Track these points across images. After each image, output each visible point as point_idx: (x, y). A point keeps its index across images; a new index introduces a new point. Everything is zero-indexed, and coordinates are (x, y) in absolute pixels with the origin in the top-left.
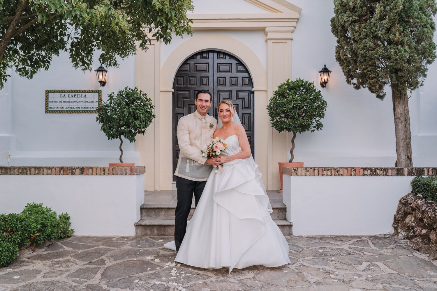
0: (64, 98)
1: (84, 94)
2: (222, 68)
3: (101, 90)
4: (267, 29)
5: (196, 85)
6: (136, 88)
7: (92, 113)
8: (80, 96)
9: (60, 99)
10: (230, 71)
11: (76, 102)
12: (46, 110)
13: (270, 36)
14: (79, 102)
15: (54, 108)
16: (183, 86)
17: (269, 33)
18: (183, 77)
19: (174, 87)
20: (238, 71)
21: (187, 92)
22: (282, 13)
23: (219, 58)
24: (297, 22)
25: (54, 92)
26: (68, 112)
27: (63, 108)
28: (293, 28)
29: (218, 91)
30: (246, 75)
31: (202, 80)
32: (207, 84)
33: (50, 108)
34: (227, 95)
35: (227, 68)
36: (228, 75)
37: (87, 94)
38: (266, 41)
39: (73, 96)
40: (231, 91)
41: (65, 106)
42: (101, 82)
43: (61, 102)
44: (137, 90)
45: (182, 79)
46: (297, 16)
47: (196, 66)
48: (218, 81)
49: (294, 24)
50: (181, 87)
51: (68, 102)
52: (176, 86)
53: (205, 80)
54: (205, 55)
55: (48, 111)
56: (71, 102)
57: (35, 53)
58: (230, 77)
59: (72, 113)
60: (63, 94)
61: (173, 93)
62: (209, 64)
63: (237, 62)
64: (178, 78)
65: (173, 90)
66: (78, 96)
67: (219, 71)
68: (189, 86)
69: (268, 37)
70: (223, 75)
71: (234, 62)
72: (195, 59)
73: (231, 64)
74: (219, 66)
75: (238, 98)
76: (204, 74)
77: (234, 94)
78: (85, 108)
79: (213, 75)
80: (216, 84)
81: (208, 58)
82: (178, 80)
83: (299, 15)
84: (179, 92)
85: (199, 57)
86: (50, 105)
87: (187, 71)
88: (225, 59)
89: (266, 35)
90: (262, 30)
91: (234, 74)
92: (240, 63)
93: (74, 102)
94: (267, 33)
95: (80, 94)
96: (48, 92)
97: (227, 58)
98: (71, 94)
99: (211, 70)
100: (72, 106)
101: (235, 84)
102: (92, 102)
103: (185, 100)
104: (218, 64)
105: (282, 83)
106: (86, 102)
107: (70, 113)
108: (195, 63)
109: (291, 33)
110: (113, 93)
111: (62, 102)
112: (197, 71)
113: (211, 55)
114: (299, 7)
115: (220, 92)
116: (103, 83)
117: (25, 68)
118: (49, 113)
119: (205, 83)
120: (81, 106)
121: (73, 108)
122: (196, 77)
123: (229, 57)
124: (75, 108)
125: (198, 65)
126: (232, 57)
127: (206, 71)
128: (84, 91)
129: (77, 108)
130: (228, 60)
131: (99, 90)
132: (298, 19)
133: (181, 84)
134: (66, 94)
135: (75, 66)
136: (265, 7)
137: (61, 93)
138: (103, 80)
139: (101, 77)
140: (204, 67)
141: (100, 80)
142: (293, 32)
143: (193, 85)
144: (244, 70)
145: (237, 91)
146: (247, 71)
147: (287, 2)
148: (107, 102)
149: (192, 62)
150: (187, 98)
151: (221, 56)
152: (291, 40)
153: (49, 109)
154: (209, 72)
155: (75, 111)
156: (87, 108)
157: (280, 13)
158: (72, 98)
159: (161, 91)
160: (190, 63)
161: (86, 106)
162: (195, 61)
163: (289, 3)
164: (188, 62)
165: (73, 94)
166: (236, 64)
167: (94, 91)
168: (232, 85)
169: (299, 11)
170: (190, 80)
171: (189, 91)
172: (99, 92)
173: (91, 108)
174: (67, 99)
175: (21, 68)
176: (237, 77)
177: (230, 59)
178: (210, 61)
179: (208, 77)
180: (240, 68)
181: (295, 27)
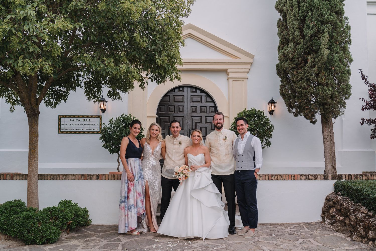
0: (73, 122)
1: (88, 119)
2: (194, 99)
3: (102, 116)
4: (229, 71)
5: (174, 112)
6: (130, 115)
7: (95, 133)
8: (86, 120)
9: (70, 123)
10: (200, 101)
11: (82, 125)
12: (59, 131)
13: (231, 75)
14: (85, 125)
15: (65, 129)
16: (164, 113)
17: (230, 73)
18: (165, 106)
19: (157, 114)
20: (206, 102)
21: (167, 118)
22: (240, 58)
23: (192, 91)
24: (251, 65)
25: (65, 117)
26: (76, 133)
27: (72, 129)
28: (248, 70)
29: (191, 117)
30: (213, 105)
31: (179, 108)
32: (183, 111)
33: (62, 129)
34: (198, 120)
35: (198, 99)
36: (199, 105)
37: (91, 119)
38: (228, 79)
39: (80, 120)
40: (201, 117)
41: (74, 128)
42: (102, 110)
43: (70, 125)
44: (131, 116)
45: (164, 107)
46: (251, 61)
47: (175, 97)
48: (191, 109)
49: (249, 67)
50: (163, 114)
51: (76, 125)
52: (159, 113)
53: (181, 108)
54: (181, 89)
55: (60, 132)
56: (79, 125)
57: (58, 89)
58: (201, 106)
59: (79, 133)
60: (72, 119)
61: (157, 118)
62: (185, 96)
63: (205, 95)
64: (161, 107)
65: (157, 116)
66: (84, 121)
67: (192, 101)
68: (169, 113)
69: (229, 77)
70: (195, 104)
71: (203, 95)
72: (173, 92)
73: (201, 96)
74: (192, 98)
75: (206, 122)
76: (180, 104)
77: (203, 119)
78: (89, 129)
79: (187, 105)
80: (189, 112)
81: (184, 92)
82: (160, 108)
83: (252, 60)
84: (161, 117)
85: (176, 90)
86: (62, 127)
87: (168, 101)
88: (197, 92)
89: (228, 75)
90: (225, 71)
91: (203, 104)
92: (208, 95)
93: (81, 125)
94: (229, 73)
95: (86, 119)
96: (60, 117)
97: (198, 91)
98: (78, 119)
99: (186, 100)
100: (79, 128)
101: (204, 111)
102: (95, 125)
103: (165, 123)
104: (191, 96)
105: (241, 112)
106: (90, 125)
107: (78, 133)
108: (173, 95)
109: (246, 74)
110: (113, 118)
111: (72, 125)
112: (175, 101)
113: (186, 89)
114: (252, 54)
115: (192, 118)
116: (103, 111)
117: (50, 100)
118: (61, 133)
119: (182, 111)
120: (86, 128)
121: (80, 129)
122: (174, 106)
123: (199, 91)
124: (81, 129)
125: (176, 97)
126: (202, 91)
127: (182, 101)
128: (88, 117)
129: (82, 129)
130: (198, 93)
131: (100, 116)
132: (252, 63)
133: (163, 112)
134: (75, 119)
135: (89, 99)
136: (227, 54)
137: (70, 118)
138: (104, 108)
139: (102, 106)
140: (181, 98)
141: (102, 108)
142: (248, 73)
143: (172, 112)
144: (211, 101)
145: (206, 117)
146: (213, 101)
147: (244, 51)
148: (109, 125)
149: (171, 95)
150: (168, 122)
151: (194, 90)
152: (246, 79)
153: (61, 131)
154: (184, 102)
155: (81, 132)
156: (91, 129)
157: (238, 59)
158: (79, 122)
159: (148, 117)
160: (170, 95)
161: (91, 128)
162: (174, 94)
163: (245, 51)
164: (168, 94)
165: (80, 119)
166: (205, 96)
167: (96, 117)
168: (202, 112)
169: (252, 57)
170: (170, 108)
171: (169, 116)
172: (100, 117)
173: (93, 129)
174: (75, 123)
175: (47, 101)
176: (206, 106)
177: (200, 92)
178: (185, 94)
179: (184, 106)
180: (208, 99)
181: (250, 69)
